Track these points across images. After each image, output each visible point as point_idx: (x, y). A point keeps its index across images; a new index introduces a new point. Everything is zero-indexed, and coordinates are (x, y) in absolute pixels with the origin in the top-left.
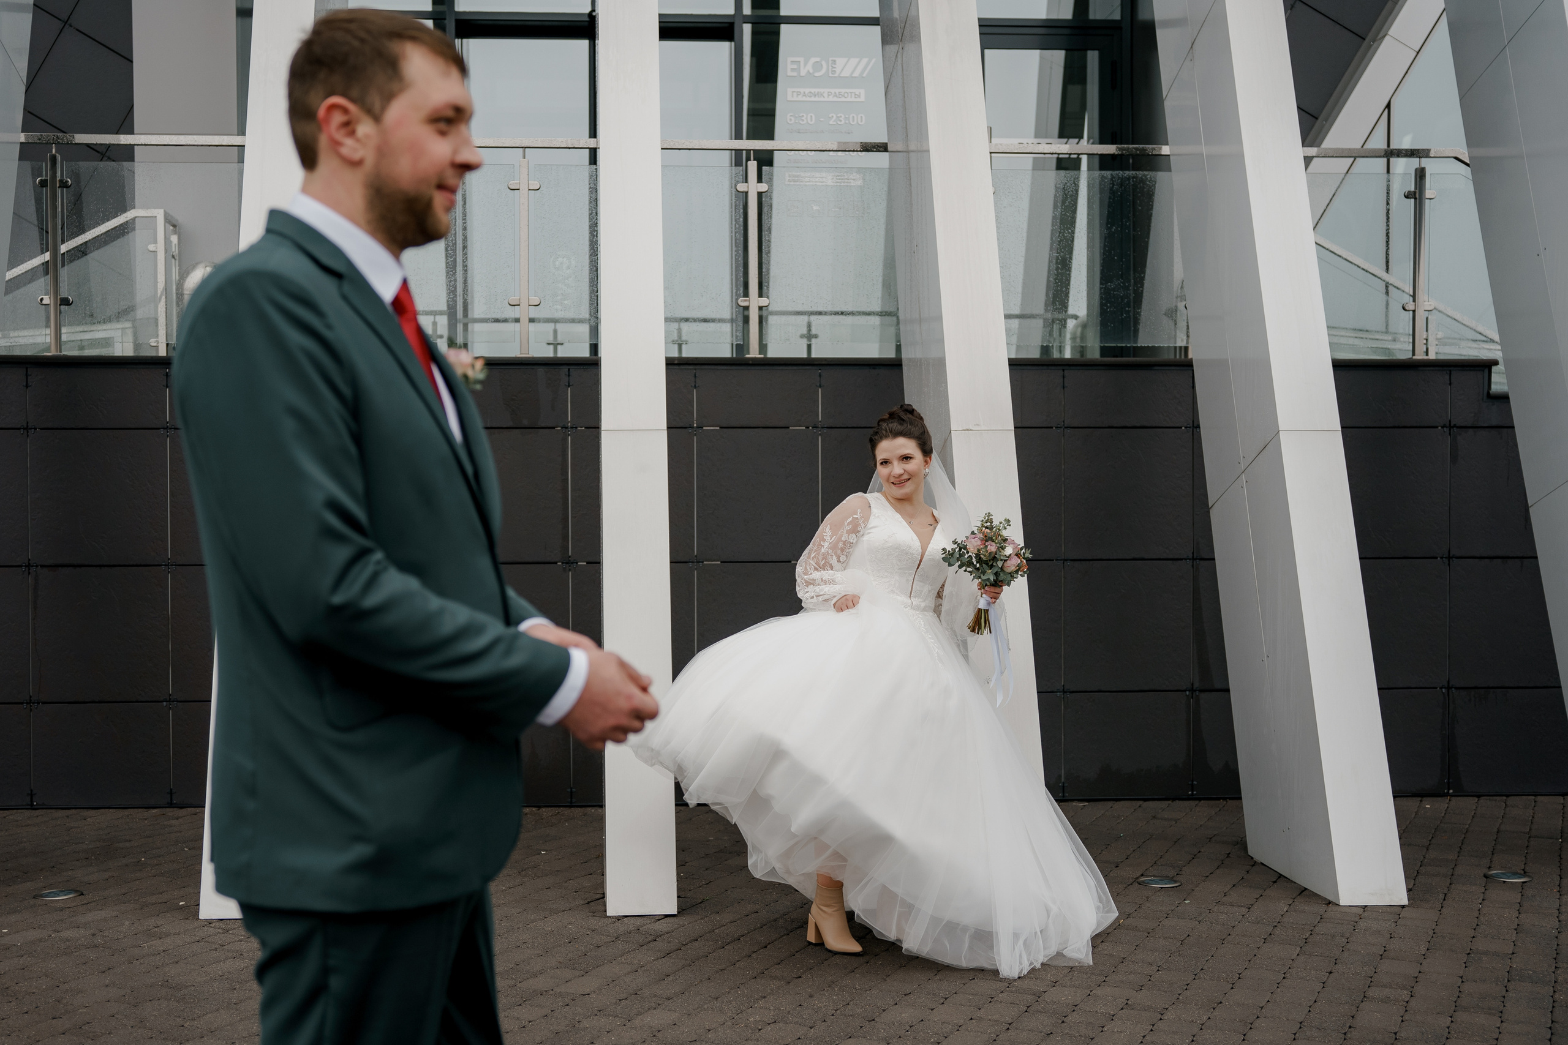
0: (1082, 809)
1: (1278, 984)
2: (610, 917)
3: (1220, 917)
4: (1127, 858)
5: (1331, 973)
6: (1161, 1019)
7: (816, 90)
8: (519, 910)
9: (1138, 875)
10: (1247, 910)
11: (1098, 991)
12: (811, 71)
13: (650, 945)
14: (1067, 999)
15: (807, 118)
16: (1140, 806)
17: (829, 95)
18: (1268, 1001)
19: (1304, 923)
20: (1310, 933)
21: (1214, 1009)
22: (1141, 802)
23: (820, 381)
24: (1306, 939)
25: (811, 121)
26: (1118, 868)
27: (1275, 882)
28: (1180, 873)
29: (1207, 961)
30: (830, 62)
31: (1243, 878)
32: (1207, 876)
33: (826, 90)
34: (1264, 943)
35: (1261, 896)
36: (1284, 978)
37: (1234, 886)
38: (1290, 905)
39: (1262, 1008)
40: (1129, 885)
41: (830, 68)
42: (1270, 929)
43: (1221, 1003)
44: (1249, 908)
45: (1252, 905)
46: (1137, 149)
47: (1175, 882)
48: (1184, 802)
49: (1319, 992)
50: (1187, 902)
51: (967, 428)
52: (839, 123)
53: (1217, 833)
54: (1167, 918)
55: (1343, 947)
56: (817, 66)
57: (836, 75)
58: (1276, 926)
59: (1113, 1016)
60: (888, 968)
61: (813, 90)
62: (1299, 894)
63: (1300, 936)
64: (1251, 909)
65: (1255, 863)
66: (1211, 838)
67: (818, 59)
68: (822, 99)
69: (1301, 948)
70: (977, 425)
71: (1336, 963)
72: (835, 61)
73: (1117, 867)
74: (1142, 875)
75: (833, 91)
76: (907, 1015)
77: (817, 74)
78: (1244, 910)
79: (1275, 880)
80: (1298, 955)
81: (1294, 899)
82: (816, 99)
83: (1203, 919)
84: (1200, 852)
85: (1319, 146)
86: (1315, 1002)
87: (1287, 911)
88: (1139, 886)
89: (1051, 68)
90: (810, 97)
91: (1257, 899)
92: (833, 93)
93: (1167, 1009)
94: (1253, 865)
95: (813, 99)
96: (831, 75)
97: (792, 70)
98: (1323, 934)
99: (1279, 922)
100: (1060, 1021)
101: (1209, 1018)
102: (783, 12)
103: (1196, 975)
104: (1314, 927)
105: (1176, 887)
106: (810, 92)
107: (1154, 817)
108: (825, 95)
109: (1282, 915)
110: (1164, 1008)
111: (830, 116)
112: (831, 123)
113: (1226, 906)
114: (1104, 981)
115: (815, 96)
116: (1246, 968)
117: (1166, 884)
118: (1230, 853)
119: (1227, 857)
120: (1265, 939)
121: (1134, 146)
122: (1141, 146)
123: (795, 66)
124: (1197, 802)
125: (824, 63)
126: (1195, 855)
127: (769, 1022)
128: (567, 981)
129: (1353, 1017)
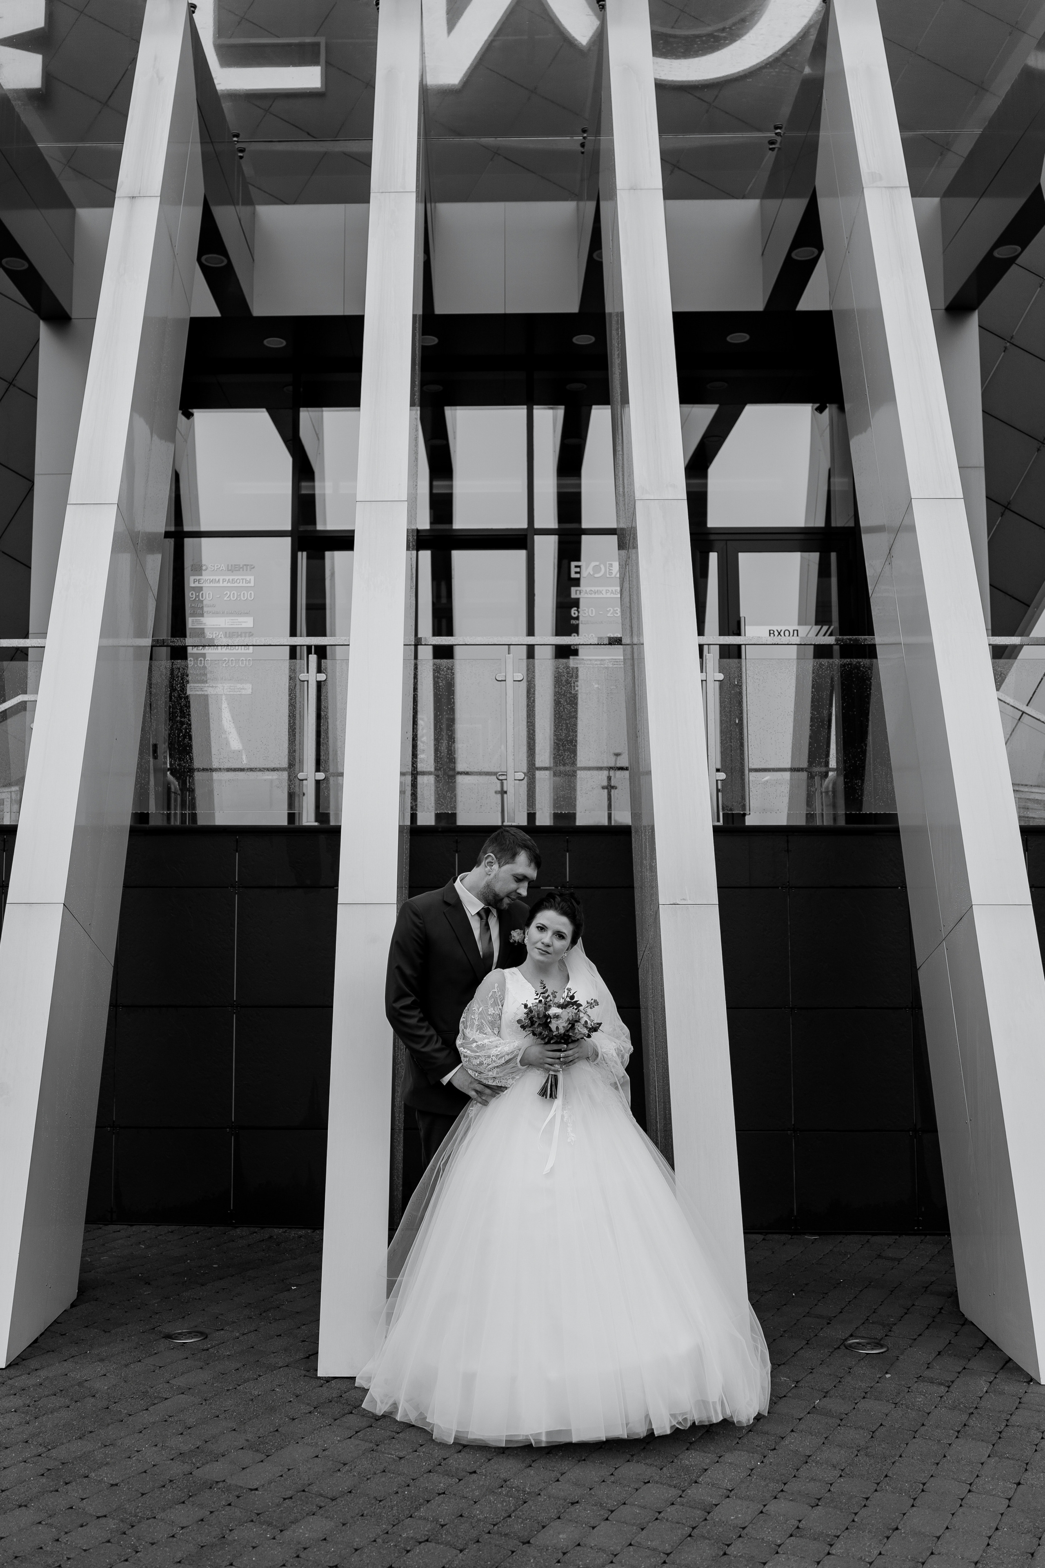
0: (812, 1243)
1: (962, 1500)
2: (320, 1378)
3: (918, 1399)
4: (841, 1312)
5: (1019, 1484)
6: (829, 1554)
7: (596, 589)
8: (239, 1365)
9: (847, 1336)
10: (947, 1389)
11: (772, 1507)
12: (592, 573)
13: (344, 1419)
14: (736, 1518)
15: (588, 612)
16: (868, 1242)
17: (607, 592)
18: (947, 1528)
19: (1002, 1409)
20: (1004, 1424)
21: (888, 1538)
22: (869, 1237)
23: (567, 846)
24: (1000, 1432)
25: (592, 614)
26: (829, 1325)
27: (981, 1348)
28: (889, 1334)
29: (893, 1463)
30: (608, 565)
31: (950, 1343)
32: (915, 1339)
33: (604, 589)
34: (957, 1437)
35: (964, 1368)
36: (970, 1491)
37: (939, 1353)
38: (991, 1383)
39: (938, 1538)
40: (835, 1349)
41: (608, 570)
42: (964, 1417)
43: (897, 1529)
44: (949, 1387)
45: (953, 1382)
46: (850, 639)
47: (882, 1346)
48: (911, 1237)
49: (1002, 1514)
50: (888, 1376)
51: (674, 902)
52: (615, 615)
53: (934, 1279)
54: (864, 1398)
55: (1036, 1445)
56: (597, 569)
57: (613, 576)
58: (972, 1413)
59: (779, 1546)
60: (566, 1463)
61: (593, 589)
62: (1002, 1368)
63: (994, 1429)
64: (951, 1389)
65: (966, 1322)
66: (927, 1287)
67: (597, 563)
68: (601, 596)
69: (994, 1445)
70: (684, 899)
71: (1026, 1470)
72: (611, 564)
73: (828, 1323)
74: (851, 1335)
75: (610, 589)
76: (565, 1536)
77: (596, 576)
78: (943, 1389)
79: (981, 1345)
80: (989, 1456)
81: (996, 1374)
82: (597, 596)
83: (899, 1402)
84: (913, 1305)
85: (1028, 635)
86: (997, 1529)
87: (986, 1392)
88: (846, 1350)
89: (809, 565)
90: (591, 594)
91: (959, 1373)
92: (610, 590)
93: (838, 1537)
94: (963, 1325)
95: (593, 596)
96: (608, 576)
97: (576, 573)
98: (1018, 1426)
99: (976, 1408)
100: (722, 1553)
101: (880, 1554)
102: (585, 525)
103: (878, 1484)
104: (1011, 1415)
105: (882, 1353)
106: (591, 590)
107: (879, 1255)
108: (604, 592)
109: (981, 1398)
110: (835, 1536)
111: (608, 609)
112: (609, 615)
113: (926, 1384)
114: (782, 1491)
115: (595, 593)
116: (932, 1476)
117: (872, 1349)
118: (942, 1308)
119: (939, 1313)
120: (958, 1432)
121: (848, 637)
122: (854, 637)
123: (578, 570)
124: (923, 1237)
125: (602, 566)
126: (908, 1309)
127: (421, 1540)
128: (243, 1469)
129: (1032, 1554)
